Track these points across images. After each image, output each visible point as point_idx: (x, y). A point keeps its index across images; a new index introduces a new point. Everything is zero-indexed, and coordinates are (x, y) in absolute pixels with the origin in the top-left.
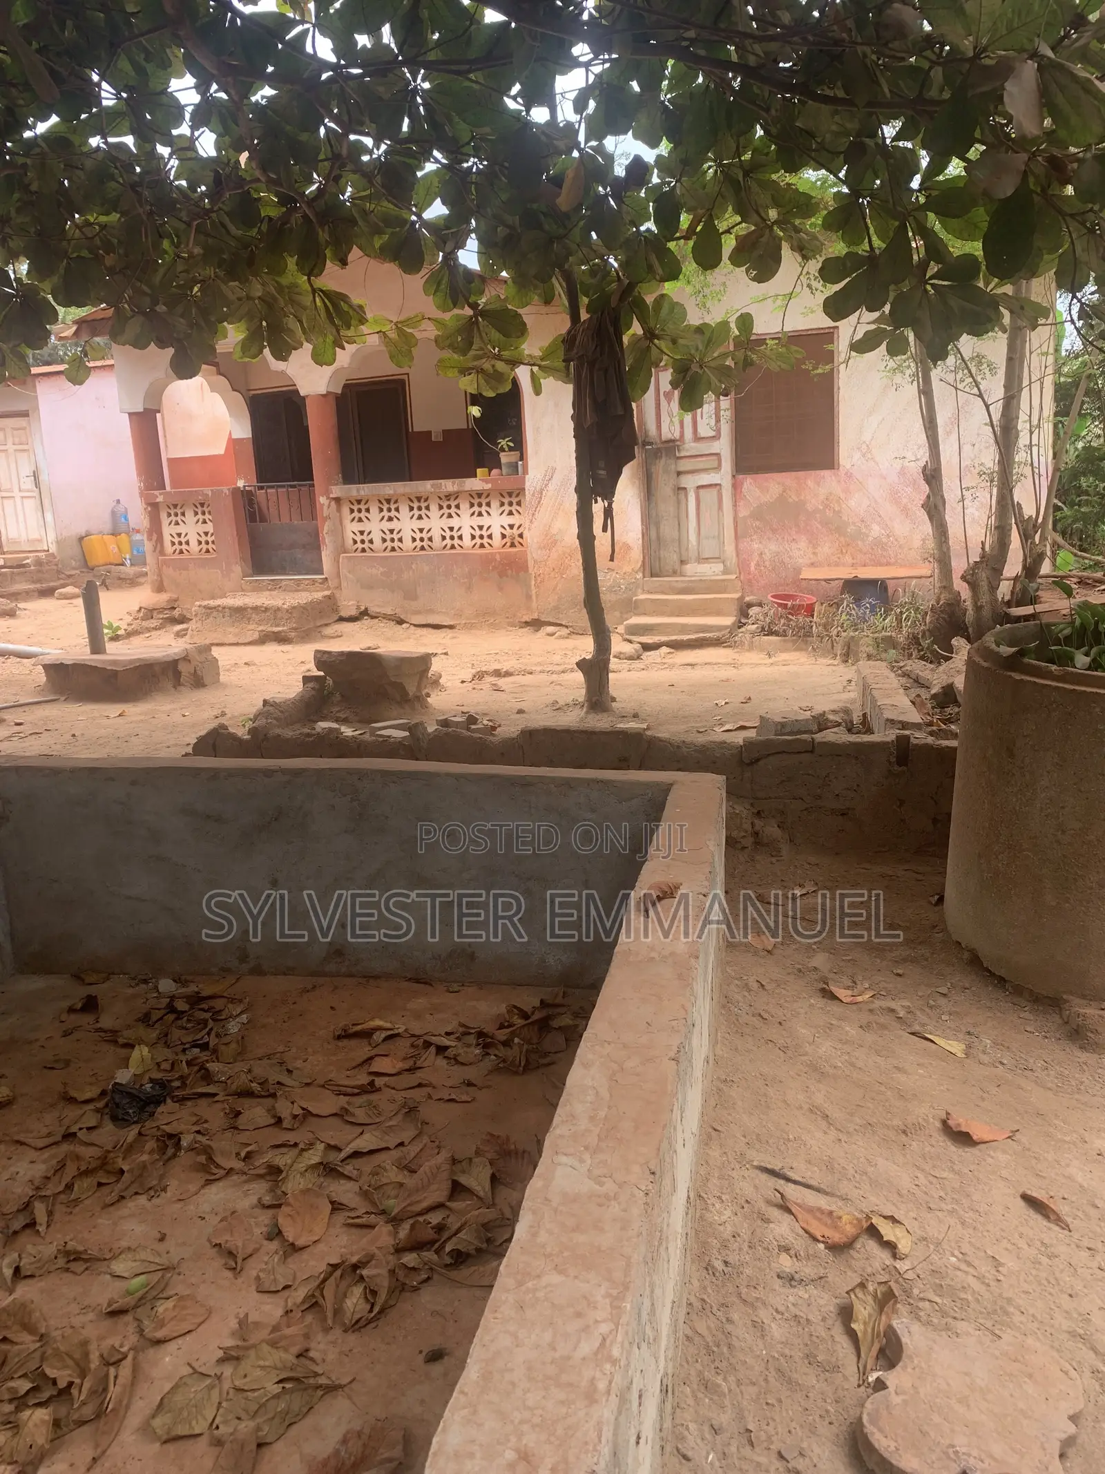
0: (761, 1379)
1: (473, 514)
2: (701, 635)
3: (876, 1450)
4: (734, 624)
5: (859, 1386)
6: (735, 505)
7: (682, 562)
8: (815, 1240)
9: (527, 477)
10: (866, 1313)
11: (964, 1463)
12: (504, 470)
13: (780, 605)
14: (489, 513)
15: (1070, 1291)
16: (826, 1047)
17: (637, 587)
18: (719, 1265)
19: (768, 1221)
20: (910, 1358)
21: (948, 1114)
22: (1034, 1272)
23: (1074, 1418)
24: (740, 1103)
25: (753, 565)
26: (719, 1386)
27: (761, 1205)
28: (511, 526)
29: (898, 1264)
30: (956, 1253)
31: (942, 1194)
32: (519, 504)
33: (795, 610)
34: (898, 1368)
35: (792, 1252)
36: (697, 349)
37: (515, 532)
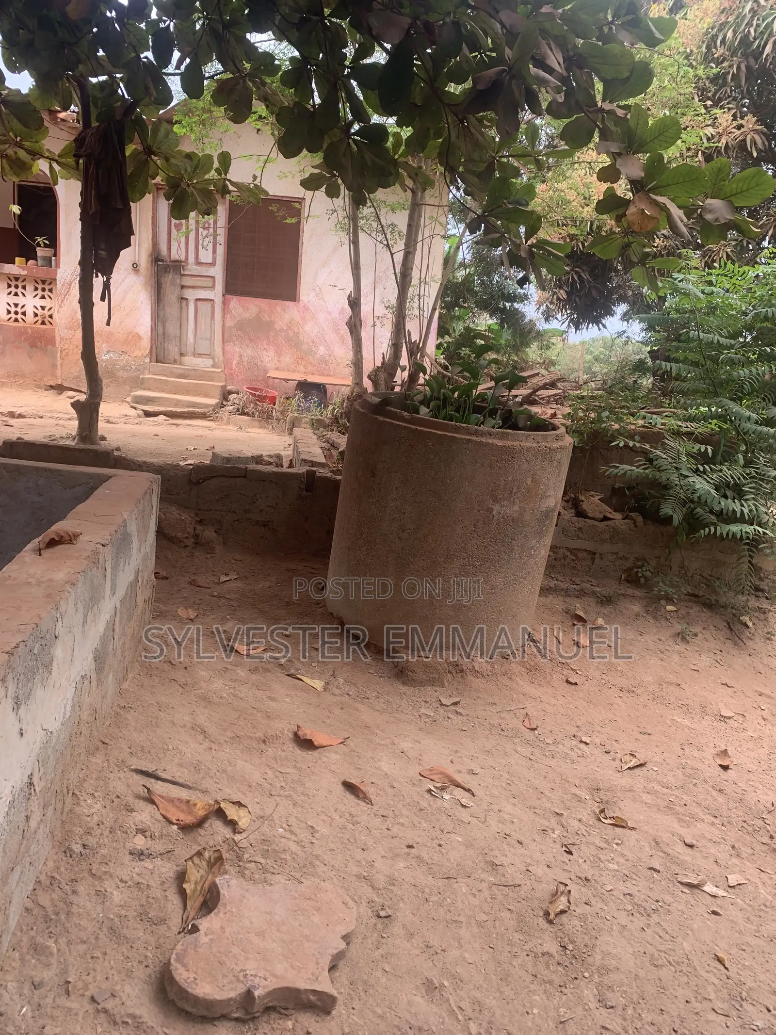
0: (93, 937)
1: (10, 293)
2: (191, 409)
3: (177, 983)
4: (217, 404)
5: (179, 933)
6: (223, 317)
7: (182, 354)
8: (172, 823)
9: (59, 270)
10: (198, 875)
11: (250, 983)
12: (40, 262)
13: (251, 394)
14: (24, 295)
15: (363, 847)
16: (218, 684)
17: (145, 368)
18: (77, 848)
19: (132, 811)
20: (225, 906)
21: (298, 727)
22: (340, 835)
23: (346, 938)
24: (133, 724)
25: (235, 362)
26: (48, 947)
27: (131, 800)
28: (43, 308)
29: (237, 837)
30: (285, 825)
31: (283, 784)
32: (51, 290)
33: (262, 399)
34: (212, 914)
35: (148, 834)
36: (186, 170)
37: (46, 312)
